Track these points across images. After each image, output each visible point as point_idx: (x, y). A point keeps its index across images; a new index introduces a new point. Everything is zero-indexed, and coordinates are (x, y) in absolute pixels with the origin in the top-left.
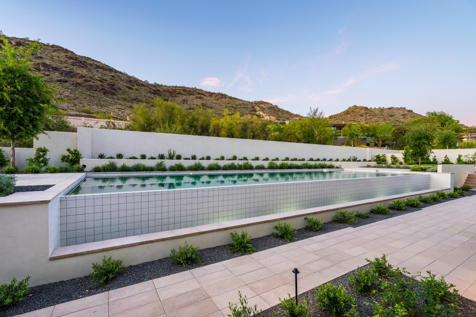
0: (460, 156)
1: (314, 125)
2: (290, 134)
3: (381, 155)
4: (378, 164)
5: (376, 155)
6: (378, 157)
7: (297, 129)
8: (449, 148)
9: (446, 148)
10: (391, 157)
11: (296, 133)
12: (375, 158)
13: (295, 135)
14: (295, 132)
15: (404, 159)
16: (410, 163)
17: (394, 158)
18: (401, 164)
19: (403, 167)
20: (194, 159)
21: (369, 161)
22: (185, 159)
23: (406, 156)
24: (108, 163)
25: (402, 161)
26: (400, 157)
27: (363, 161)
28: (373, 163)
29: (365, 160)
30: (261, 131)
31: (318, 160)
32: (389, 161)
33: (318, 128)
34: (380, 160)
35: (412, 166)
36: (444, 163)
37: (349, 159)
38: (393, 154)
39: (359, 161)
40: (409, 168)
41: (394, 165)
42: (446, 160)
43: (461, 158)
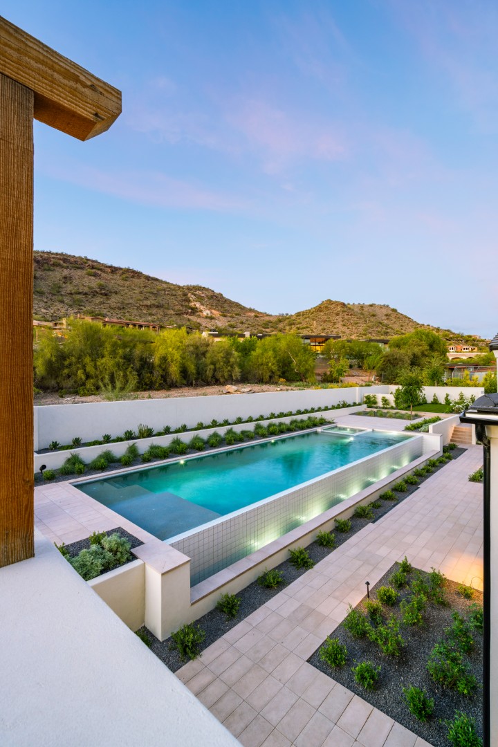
0: (447, 395)
1: (291, 351)
2: (262, 364)
3: (371, 396)
4: (369, 407)
5: (366, 395)
6: (368, 398)
7: (270, 358)
8: (437, 386)
9: (434, 385)
10: (383, 399)
11: (270, 364)
12: (365, 399)
13: (267, 365)
14: (268, 362)
15: (395, 401)
16: (402, 406)
17: (385, 401)
18: (392, 408)
19: (396, 413)
20: (167, 431)
21: (360, 404)
22: (159, 434)
23: (397, 398)
24: (70, 456)
25: (393, 404)
26: (391, 399)
27: (353, 406)
28: (364, 408)
29: (355, 404)
30: (224, 362)
31: (306, 412)
32: (380, 404)
33: (297, 356)
34: (370, 402)
35: (403, 412)
36: (432, 403)
37: (339, 405)
38: (384, 395)
39: (349, 406)
40: (402, 417)
41: (385, 411)
42: (434, 399)
43: (449, 398)
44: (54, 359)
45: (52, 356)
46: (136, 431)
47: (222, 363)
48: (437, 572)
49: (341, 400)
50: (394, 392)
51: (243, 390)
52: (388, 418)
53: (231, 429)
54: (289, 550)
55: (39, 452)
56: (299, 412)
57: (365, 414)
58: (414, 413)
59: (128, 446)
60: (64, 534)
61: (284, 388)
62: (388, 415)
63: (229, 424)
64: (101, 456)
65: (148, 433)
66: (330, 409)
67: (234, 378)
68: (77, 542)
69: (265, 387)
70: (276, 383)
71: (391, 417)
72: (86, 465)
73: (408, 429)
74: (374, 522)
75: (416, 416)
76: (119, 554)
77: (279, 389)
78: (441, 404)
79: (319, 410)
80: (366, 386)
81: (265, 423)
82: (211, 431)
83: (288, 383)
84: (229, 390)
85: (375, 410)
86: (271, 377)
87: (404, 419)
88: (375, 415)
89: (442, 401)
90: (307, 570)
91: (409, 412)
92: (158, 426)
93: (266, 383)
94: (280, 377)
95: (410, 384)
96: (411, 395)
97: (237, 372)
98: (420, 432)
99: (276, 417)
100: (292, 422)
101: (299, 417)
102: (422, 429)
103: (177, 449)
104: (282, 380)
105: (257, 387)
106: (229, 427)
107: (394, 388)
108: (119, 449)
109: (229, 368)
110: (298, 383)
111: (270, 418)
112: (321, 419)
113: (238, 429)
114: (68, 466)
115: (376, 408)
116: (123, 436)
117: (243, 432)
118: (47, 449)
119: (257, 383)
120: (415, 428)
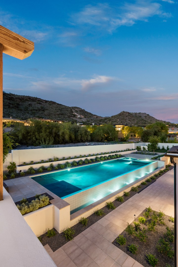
0: (168, 146)
1: (109, 130)
2: (98, 135)
3: (139, 146)
4: (138, 151)
5: (137, 146)
7: (101, 132)
8: (164, 143)
11: (101, 135)
12: (136, 148)
15: (148, 149)
16: (150, 151)
17: (144, 148)
18: (147, 151)
19: (148, 153)
20: (64, 159)
21: (134, 150)
22: (61, 160)
23: (148, 147)
24: (30, 167)
25: (147, 150)
26: (146, 147)
27: (132, 150)
28: (136, 151)
30: (85, 134)
31: (114, 152)
32: (142, 149)
33: (111, 132)
34: (138, 148)
35: (151, 152)
36: (162, 149)
37: (126, 150)
38: (144, 146)
39: (130, 150)
40: (150, 154)
41: (144, 152)
42: (163, 148)
43: (168, 147)
44: (25, 133)
45: (24, 132)
46: (53, 159)
47: (84, 135)
48: (161, 212)
49: (127, 148)
50: (147, 145)
51: (91, 144)
55: (19, 166)
56: (112, 152)
57: (136, 153)
58: (155, 153)
59: (50, 164)
60: (27, 195)
61: (107, 143)
62: (145, 154)
63: (86, 157)
64: (40, 168)
65: (58, 160)
66: (123, 151)
67: (88, 140)
68: (31, 198)
69: (99, 143)
70: (104, 142)
71: (146, 154)
72: (35, 170)
73: (152, 159)
74: (138, 193)
75: (156, 154)
76: (45, 202)
77: (104, 144)
78: (165, 150)
79: (119, 151)
80: (137, 143)
81: (99, 156)
82: (79, 159)
83: (108, 142)
84: (86, 144)
85: (140, 152)
86: (102, 140)
88: (140, 153)
89: (166, 148)
90: (113, 210)
91: (153, 153)
92: (60, 157)
94: (105, 139)
95: (153, 142)
96: (154, 146)
97: (89, 138)
99: (103, 154)
100: (109, 156)
101: (112, 154)
102: (158, 159)
103: (66, 165)
104: (106, 140)
105: (96, 143)
107: (147, 144)
108: (47, 165)
109: (86, 136)
110: (112, 142)
111: (101, 155)
112: (120, 155)
113: (89, 158)
114: (29, 171)
115: (141, 151)
116: (48, 161)
117: (91, 160)
118: (22, 165)
120: (155, 158)
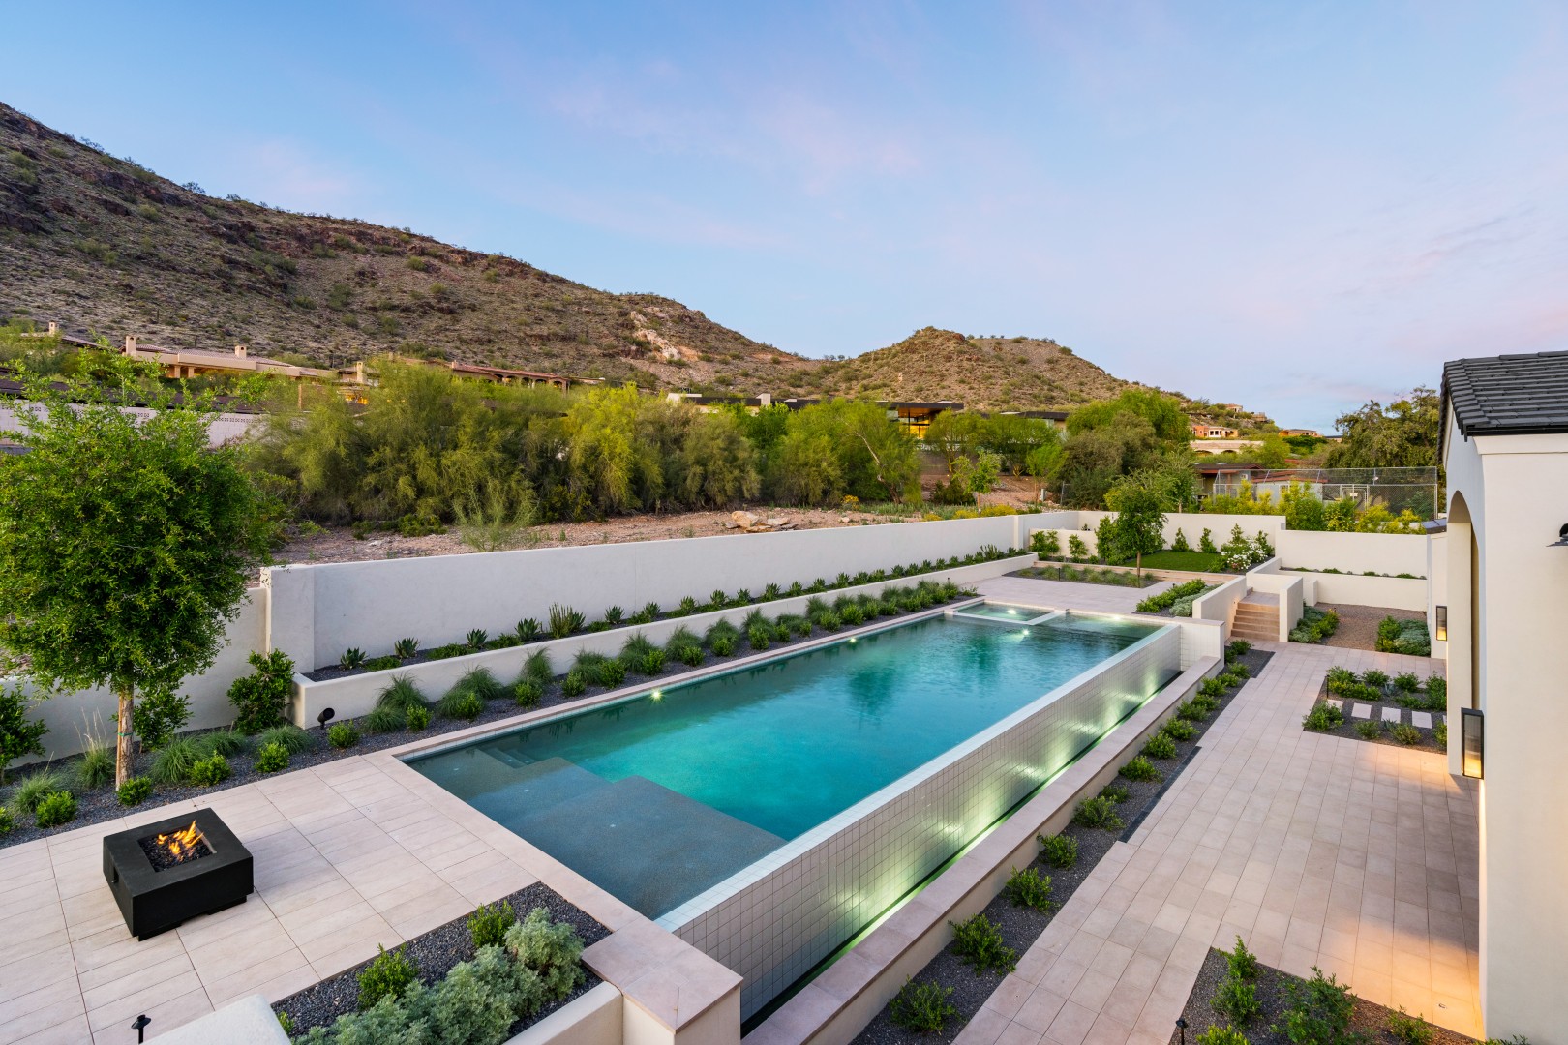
0: (1207, 533)
1: (869, 437)
2: (806, 464)
3: (1045, 534)
4: (1042, 559)
5: (1034, 532)
6: (1039, 538)
7: (823, 450)
8: (1183, 512)
9: (1179, 511)
10: (1071, 542)
11: (824, 464)
12: (1032, 541)
13: (819, 466)
14: (819, 460)
15: (1099, 546)
16: (1114, 558)
17: (1077, 545)
18: (1093, 561)
19: (1105, 573)
20: (615, 619)
21: (1022, 553)
22: (597, 627)
23: (1104, 540)
24: (390, 685)
25: (1094, 552)
26: (1091, 541)
27: (1009, 556)
28: (1031, 560)
29: (1012, 553)
30: (726, 460)
31: (914, 570)
32: (1066, 551)
33: (882, 446)
34: (1044, 546)
35: (1120, 570)
36: (1174, 549)
37: (980, 554)
38: (1074, 533)
39: (1000, 556)
40: (1118, 581)
41: (1081, 567)
42: (1178, 541)
43: (1210, 538)
44: (342, 451)
45: (338, 444)
46: (544, 621)
47: (720, 462)
49: (985, 544)
50: (1097, 525)
51: (770, 521)
52: (1089, 582)
53: (758, 612)
54: (950, 923)
55: (316, 675)
56: (899, 572)
57: (1039, 574)
58: (1144, 572)
59: (526, 657)
60: (397, 907)
61: (857, 516)
62: (1089, 576)
63: (753, 601)
64: (463, 685)
65: (571, 626)
66: (962, 564)
67: (747, 494)
68: (434, 932)
69: (815, 515)
70: (837, 506)
71: (1095, 580)
72: (430, 706)
73: (1143, 609)
74: (1125, 839)
75: (1150, 580)
76: (554, 972)
77: (846, 519)
78: (1192, 551)
79: (941, 566)
80: (1031, 512)
81: (829, 597)
82: (712, 618)
83: (862, 506)
84: (739, 523)
85: (1057, 565)
86: (825, 493)
87: (1127, 585)
88: (1060, 575)
89: (1194, 544)
90: (1002, 975)
91: (1134, 571)
92: (593, 609)
93: (815, 506)
94: (846, 492)
95: (1137, 509)
96: (1139, 531)
97: (753, 481)
98: (1173, 615)
99: (850, 584)
100: (888, 595)
101: (900, 583)
102: (1177, 607)
103: (641, 663)
104: (850, 499)
105: (798, 516)
106: (753, 607)
107: (1094, 518)
108: (506, 665)
109: (736, 473)
110: (884, 506)
111: (840, 586)
112: (949, 587)
113: (771, 610)
114: (387, 710)
115: (1060, 560)
116: (515, 633)
117: (783, 619)
118: (336, 667)
119: (796, 506)
120: (1160, 608)
